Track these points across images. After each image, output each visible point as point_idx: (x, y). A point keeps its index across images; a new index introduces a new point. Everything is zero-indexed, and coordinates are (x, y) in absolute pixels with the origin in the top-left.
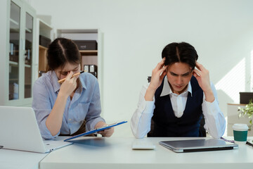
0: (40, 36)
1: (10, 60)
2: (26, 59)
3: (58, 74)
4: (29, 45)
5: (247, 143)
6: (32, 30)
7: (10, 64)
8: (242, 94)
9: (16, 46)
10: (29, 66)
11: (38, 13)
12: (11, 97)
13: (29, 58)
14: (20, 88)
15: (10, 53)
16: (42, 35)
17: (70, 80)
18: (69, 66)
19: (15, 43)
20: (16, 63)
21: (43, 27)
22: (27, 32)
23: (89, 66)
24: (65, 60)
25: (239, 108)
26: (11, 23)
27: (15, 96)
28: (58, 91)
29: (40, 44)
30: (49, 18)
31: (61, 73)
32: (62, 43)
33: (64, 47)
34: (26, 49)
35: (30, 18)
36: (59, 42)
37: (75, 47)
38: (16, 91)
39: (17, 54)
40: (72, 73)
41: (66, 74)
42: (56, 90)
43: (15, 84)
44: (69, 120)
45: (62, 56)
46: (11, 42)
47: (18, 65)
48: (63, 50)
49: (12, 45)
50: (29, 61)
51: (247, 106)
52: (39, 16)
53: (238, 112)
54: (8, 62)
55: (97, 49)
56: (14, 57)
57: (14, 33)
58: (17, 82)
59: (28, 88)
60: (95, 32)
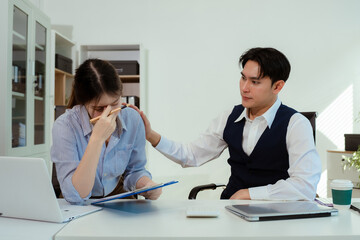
0: (57, 56)
1: (13, 90)
2: (37, 88)
3: (91, 110)
4: (40, 69)
5: (352, 207)
6: (44, 46)
7: (13, 96)
8: (348, 137)
9: (22, 71)
10: (41, 99)
11: (54, 22)
12: (16, 144)
13: (40, 87)
14: (28, 130)
15: (13, 81)
16: (58, 53)
17: (106, 119)
18: (106, 99)
19: (20, 65)
20: (22, 95)
21: (61, 43)
22: (37, 49)
23: (128, 98)
24: (101, 91)
25: (344, 157)
26: (15, 37)
27: (21, 141)
28: (90, 134)
29: (56, 67)
30: (69, 29)
31: (94, 108)
32: (95, 66)
33: (99, 71)
34: (37, 74)
35: (42, 30)
36: (92, 65)
37: (114, 72)
38: (22, 134)
39: (23, 81)
40: (109, 108)
41: (101, 109)
42: (86, 133)
43: (21, 125)
44: (105, 175)
45: (98, 85)
46: (14, 64)
47: (25, 97)
48: (98, 76)
49: (16, 68)
50: (40, 91)
51: (355, 154)
52: (54, 27)
53: (342, 163)
54: (11, 93)
55: (138, 73)
56: (19, 86)
57: (19, 51)
58: (24, 122)
59: (39, 129)
60: (136, 48)
